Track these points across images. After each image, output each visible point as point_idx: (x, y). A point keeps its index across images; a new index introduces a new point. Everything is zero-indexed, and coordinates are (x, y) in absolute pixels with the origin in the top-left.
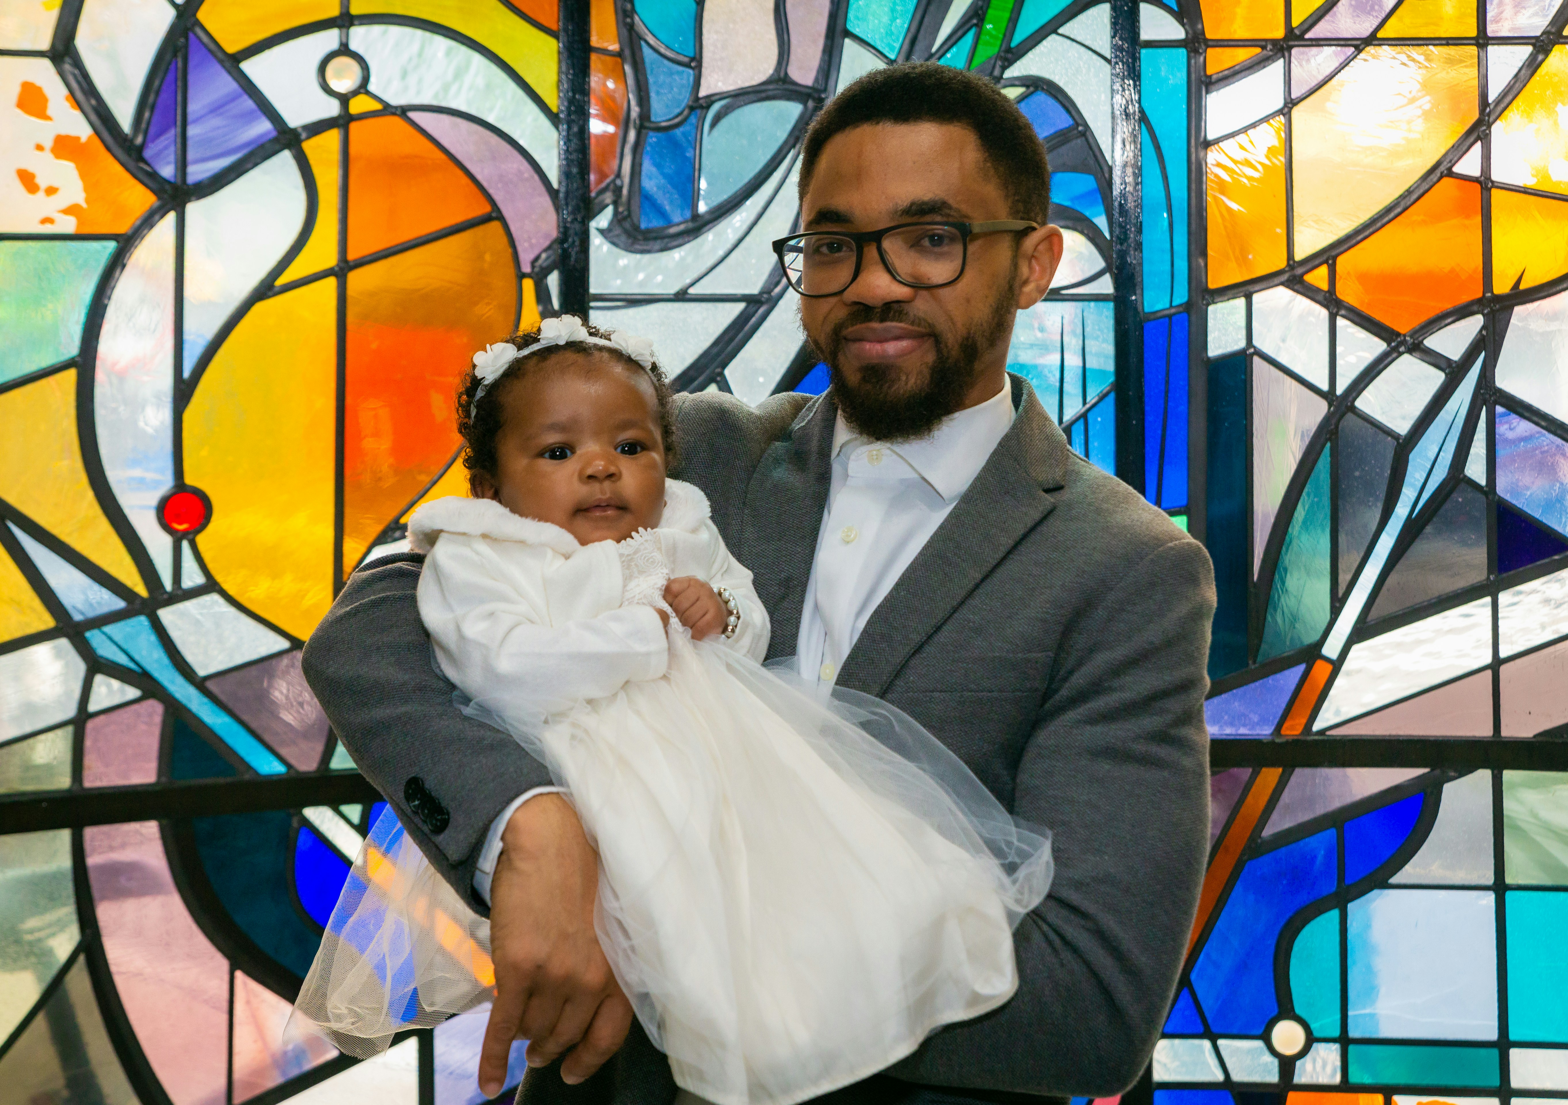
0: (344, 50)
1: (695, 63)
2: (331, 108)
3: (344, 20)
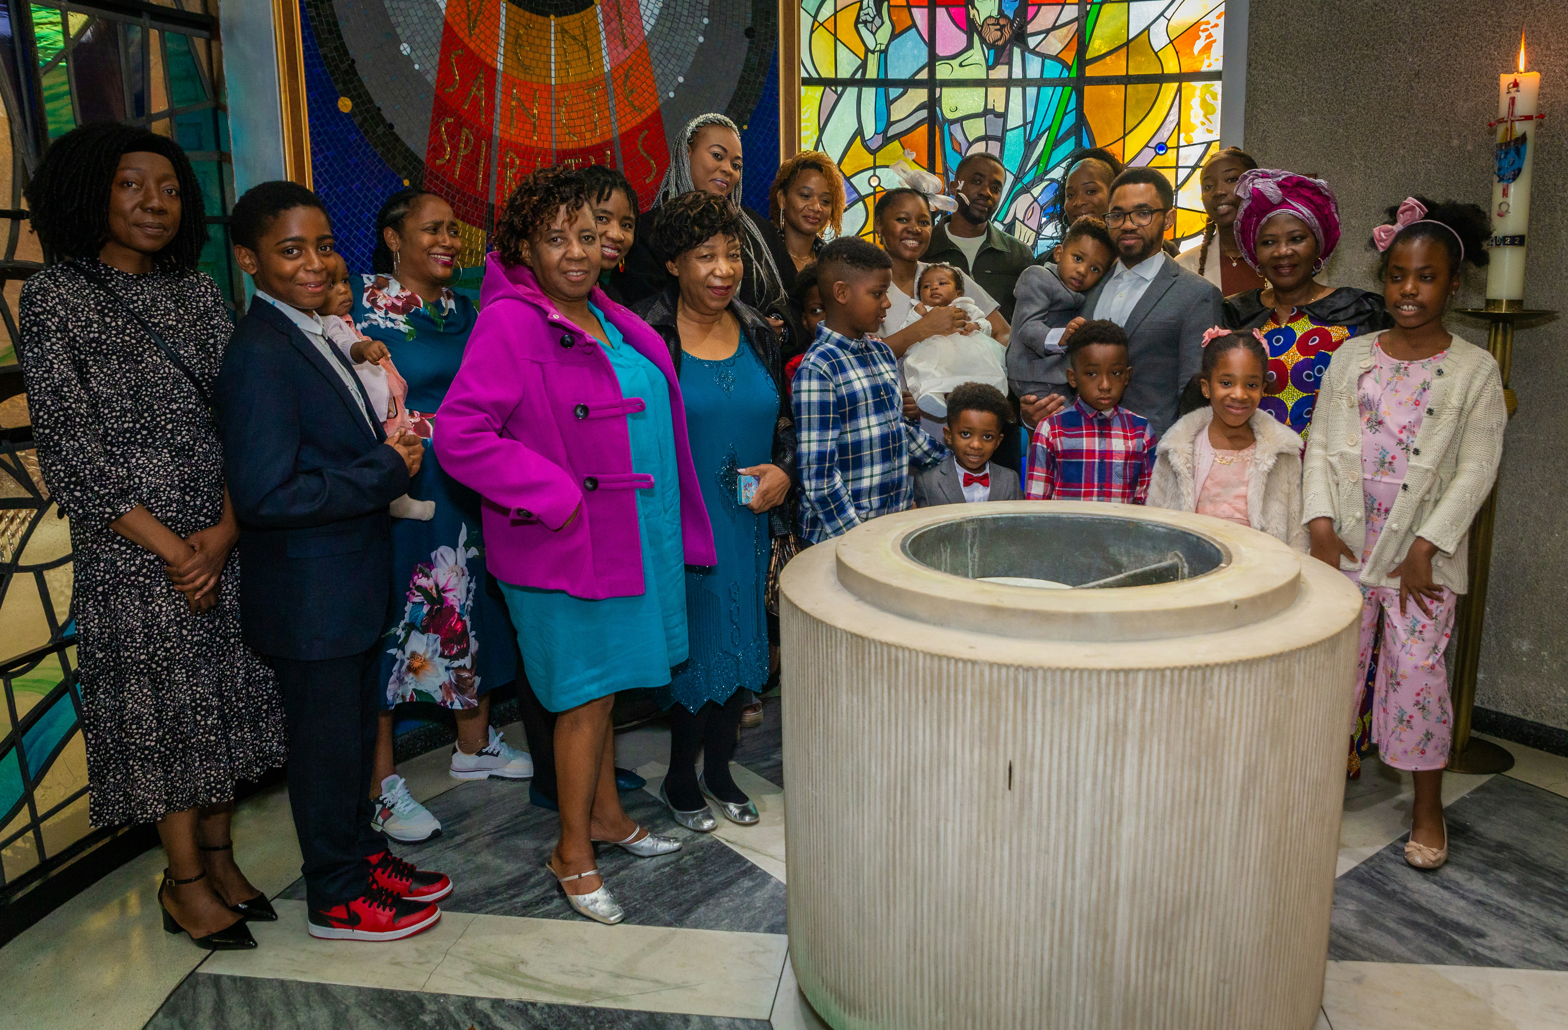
0: (875, 175)
2: (872, 190)
3: (875, 167)
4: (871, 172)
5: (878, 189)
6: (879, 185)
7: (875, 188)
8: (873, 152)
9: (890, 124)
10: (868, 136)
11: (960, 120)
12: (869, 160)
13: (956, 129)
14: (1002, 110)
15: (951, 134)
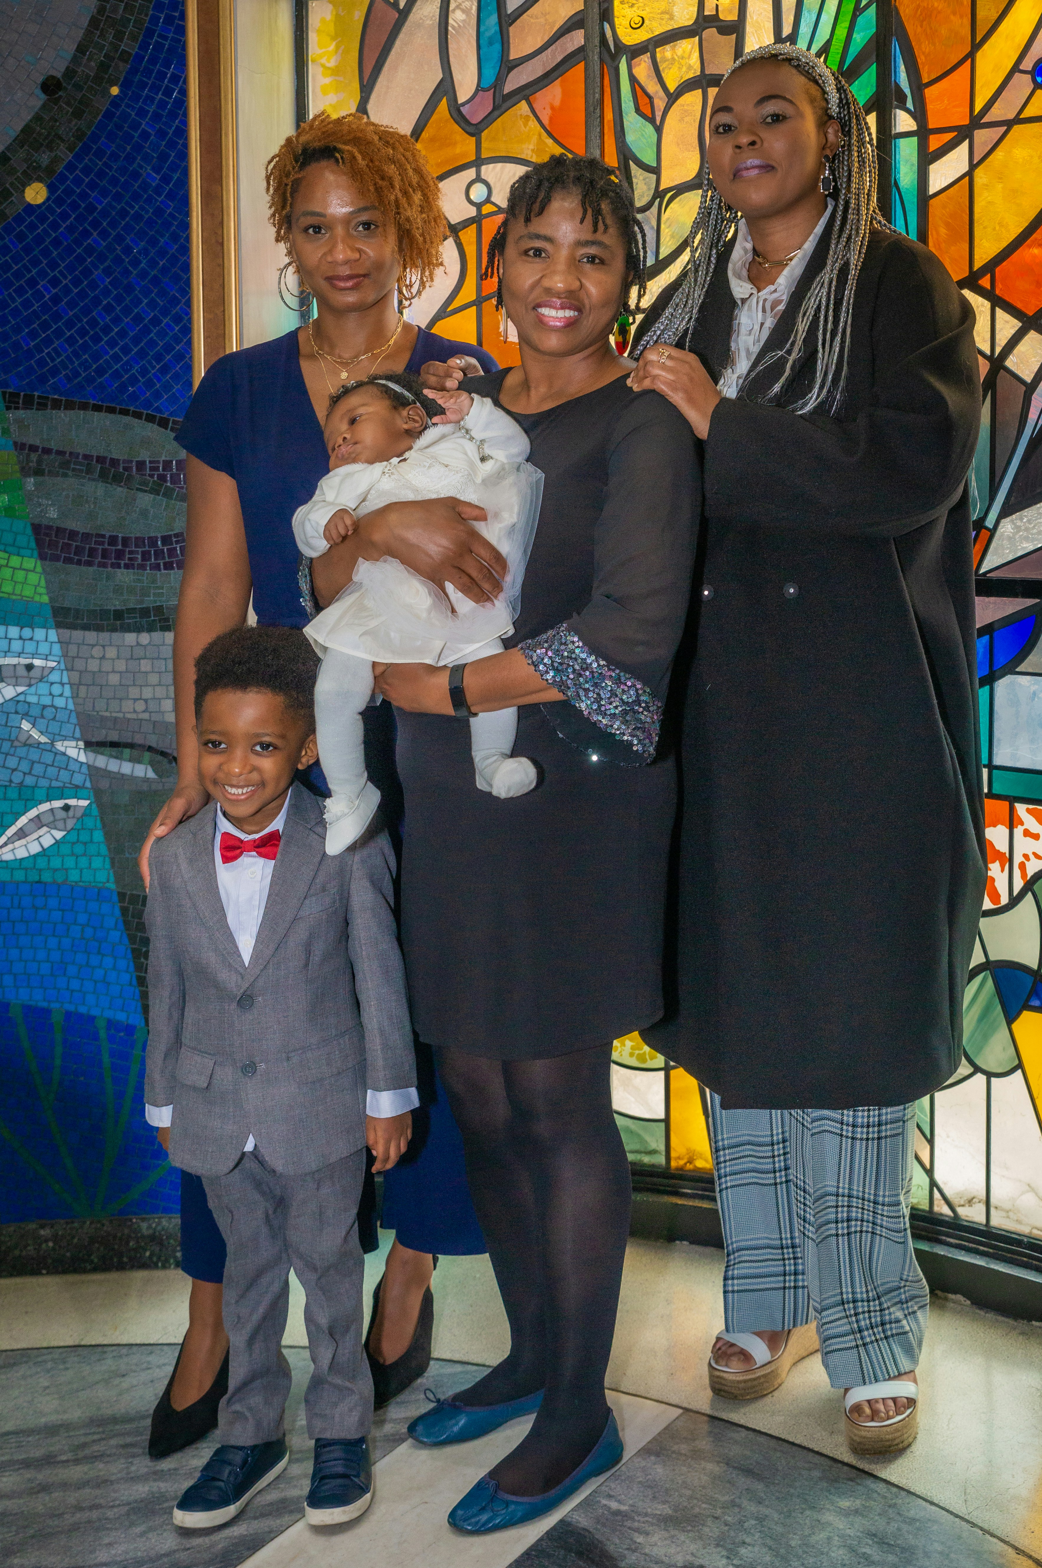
1: (656, 171)
2: (472, 212)
3: (478, 162)
4: (471, 173)
5: (487, 209)
6: (488, 200)
7: (479, 206)
8: (475, 130)
9: (508, 66)
10: (463, 96)
11: (649, 47)
12: (466, 146)
13: (642, 68)
14: (733, 17)
15: (633, 80)
